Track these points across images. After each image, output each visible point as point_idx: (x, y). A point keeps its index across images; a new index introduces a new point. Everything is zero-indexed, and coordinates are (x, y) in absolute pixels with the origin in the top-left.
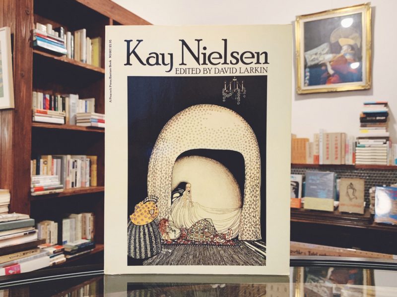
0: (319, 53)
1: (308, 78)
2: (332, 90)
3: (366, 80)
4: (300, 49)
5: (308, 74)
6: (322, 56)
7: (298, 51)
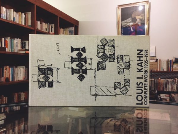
3: (146, 34)
5: (123, 31)
7: (118, 21)
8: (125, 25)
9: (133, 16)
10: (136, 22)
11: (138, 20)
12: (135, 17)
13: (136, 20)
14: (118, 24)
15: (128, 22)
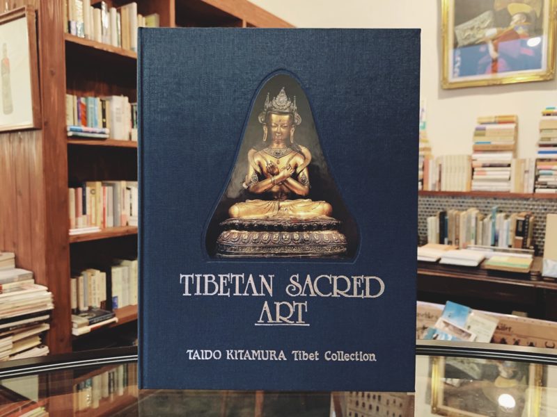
0: (476, 27)
1: (458, 64)
2: (495, 83)
3: (548, 66)
4: (448, 21)
5: (458, 59)
6: (481, 31)
7: (444, 25)
8: (466, 38)
9: (498, 6)
10: (508, 25)
11: (516, 18)
12: (506, 9)
13: (510, 18)
14: (443, 37)
15: (479, 28)
